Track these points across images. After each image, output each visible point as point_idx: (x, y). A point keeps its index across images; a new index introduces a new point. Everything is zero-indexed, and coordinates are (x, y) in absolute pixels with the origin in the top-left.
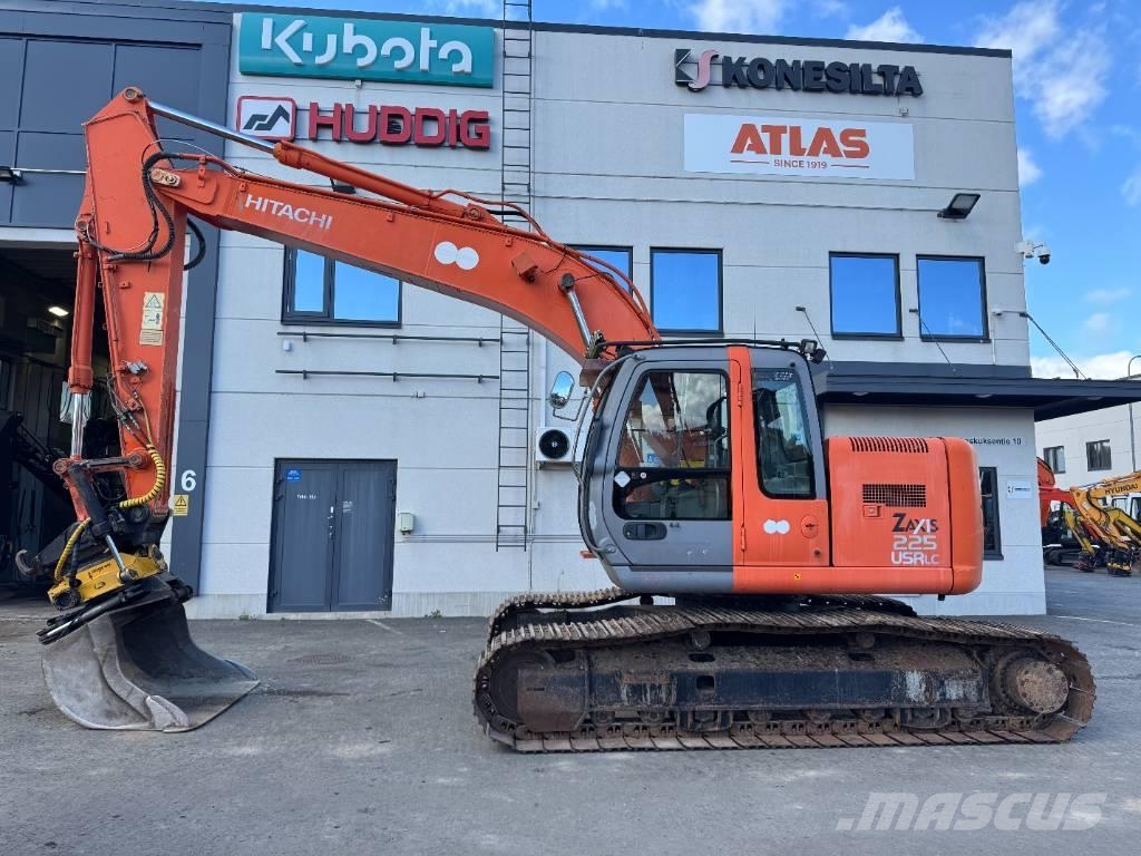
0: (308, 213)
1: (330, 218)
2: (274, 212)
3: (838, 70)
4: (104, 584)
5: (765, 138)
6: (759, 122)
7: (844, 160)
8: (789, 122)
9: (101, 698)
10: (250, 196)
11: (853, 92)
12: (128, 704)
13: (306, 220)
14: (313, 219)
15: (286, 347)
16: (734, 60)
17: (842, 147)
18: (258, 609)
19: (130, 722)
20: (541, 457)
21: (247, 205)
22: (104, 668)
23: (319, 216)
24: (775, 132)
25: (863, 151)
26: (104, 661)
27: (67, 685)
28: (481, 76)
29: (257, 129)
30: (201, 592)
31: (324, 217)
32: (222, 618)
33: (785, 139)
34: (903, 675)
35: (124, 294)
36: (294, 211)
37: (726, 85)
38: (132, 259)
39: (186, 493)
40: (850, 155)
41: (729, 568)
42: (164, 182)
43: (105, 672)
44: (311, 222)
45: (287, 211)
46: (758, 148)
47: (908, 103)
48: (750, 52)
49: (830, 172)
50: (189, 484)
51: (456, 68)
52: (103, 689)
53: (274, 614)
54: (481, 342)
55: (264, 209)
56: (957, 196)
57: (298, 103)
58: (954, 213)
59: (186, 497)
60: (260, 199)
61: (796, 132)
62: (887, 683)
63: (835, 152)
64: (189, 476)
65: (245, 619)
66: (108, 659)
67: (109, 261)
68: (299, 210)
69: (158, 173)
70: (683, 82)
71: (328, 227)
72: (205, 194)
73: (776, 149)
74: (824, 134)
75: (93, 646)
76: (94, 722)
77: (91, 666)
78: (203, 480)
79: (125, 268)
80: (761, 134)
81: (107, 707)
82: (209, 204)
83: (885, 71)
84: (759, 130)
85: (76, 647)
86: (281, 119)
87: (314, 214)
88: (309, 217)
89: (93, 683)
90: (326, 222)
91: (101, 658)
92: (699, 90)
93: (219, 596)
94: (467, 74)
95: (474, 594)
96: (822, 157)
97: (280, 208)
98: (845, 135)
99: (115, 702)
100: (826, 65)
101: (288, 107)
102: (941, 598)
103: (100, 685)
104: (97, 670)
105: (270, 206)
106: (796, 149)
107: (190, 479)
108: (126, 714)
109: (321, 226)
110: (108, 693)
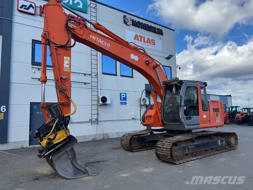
0: (105, 42)
1: (109, 44)
2: (97, 40)
3: (151, 27)
4: (60, 138)
5: (139, 38)
6: (138, 34)
7: (152, 45)
8: (143, 36)
9: (72, 170)
10: (91, 35)
11: (153, 32)
12: (81, 171)
13: (104, 44)
14: (106, 44)
15: (33, 71)
16: (134, 20)
17: (151, 43)
18: (27, 145)
19: (82, 175)
20: (101, 102)
21: (91, 37)
22: (73, 161)
23: (107, 43)
24: (141, 37)
25: (154, 44)
26: (72, 160)
27: (62, 168)
28: (84, 10)
29: (24, 9)
30: (8, 142)
31: (108, 44)
32: (15, 148)
33: (143, 38)
34: (218, 141)
35: (59, 56)
36: (101, 41)
37: (133, 25)
38: (61, 47)
39: (2, 112)
40: (153, 44)
41: (199, 124)
42: (71, 27)
43: (73, 163)
44: (105, 45)
45: (100, 41)
46: (138, 40)
47: (161, 36)
48: (137, 20)
49: (149, 47)
50: (3, 110)
51: (78, 6)
52: (73, 167)
53: (31, 146)
54: (85, 74)
55: (95, 39)
56: (170, 55)
57: (36, 5)
58: (168, 58)
59: (3, 114)
60: (94, 36)
61: (144, 38)
62: (216, 143)
63: (150, 43)
64: (3, 107)
65: (22, 148)
66: (74, 159)
67: (55, 46)
68: (102, 41)
69: (70, 25)
70: (125, 23)
71: (109, 46)
72: (81, 33)
73: (141, 41)
74: (148, 39)
75: (69, 155)
76: (71, 177)
77: (69, 162)
78: (7, 108)
79: (58, 49)
80: (139, 37)
81: (75, 172)
82: (82, 35)
83: (158, 29)
84: (138, 36)
85: (63, 157)
86: (31, 8)
87: (106, 43)
88: (105, 43)
89: (70, 166)
90: (109, 45)
91: (72, 159)
92: (128, 25)
93: (14, 142)
94: (81, 9)
95: (84, 136)
96: (148, 44)
97: (98, 40)
98: (152, 40)
99: (77, 170)
100: (149, 25)
101: (33, 5)
102: (217, 128)
103: (72, 167)
104: (71, 162)
105: (96, 39)
106: (144, 42)
107: (3, 108)
108: (80, 173)
109: (108, 46)
110: (75, 168)
